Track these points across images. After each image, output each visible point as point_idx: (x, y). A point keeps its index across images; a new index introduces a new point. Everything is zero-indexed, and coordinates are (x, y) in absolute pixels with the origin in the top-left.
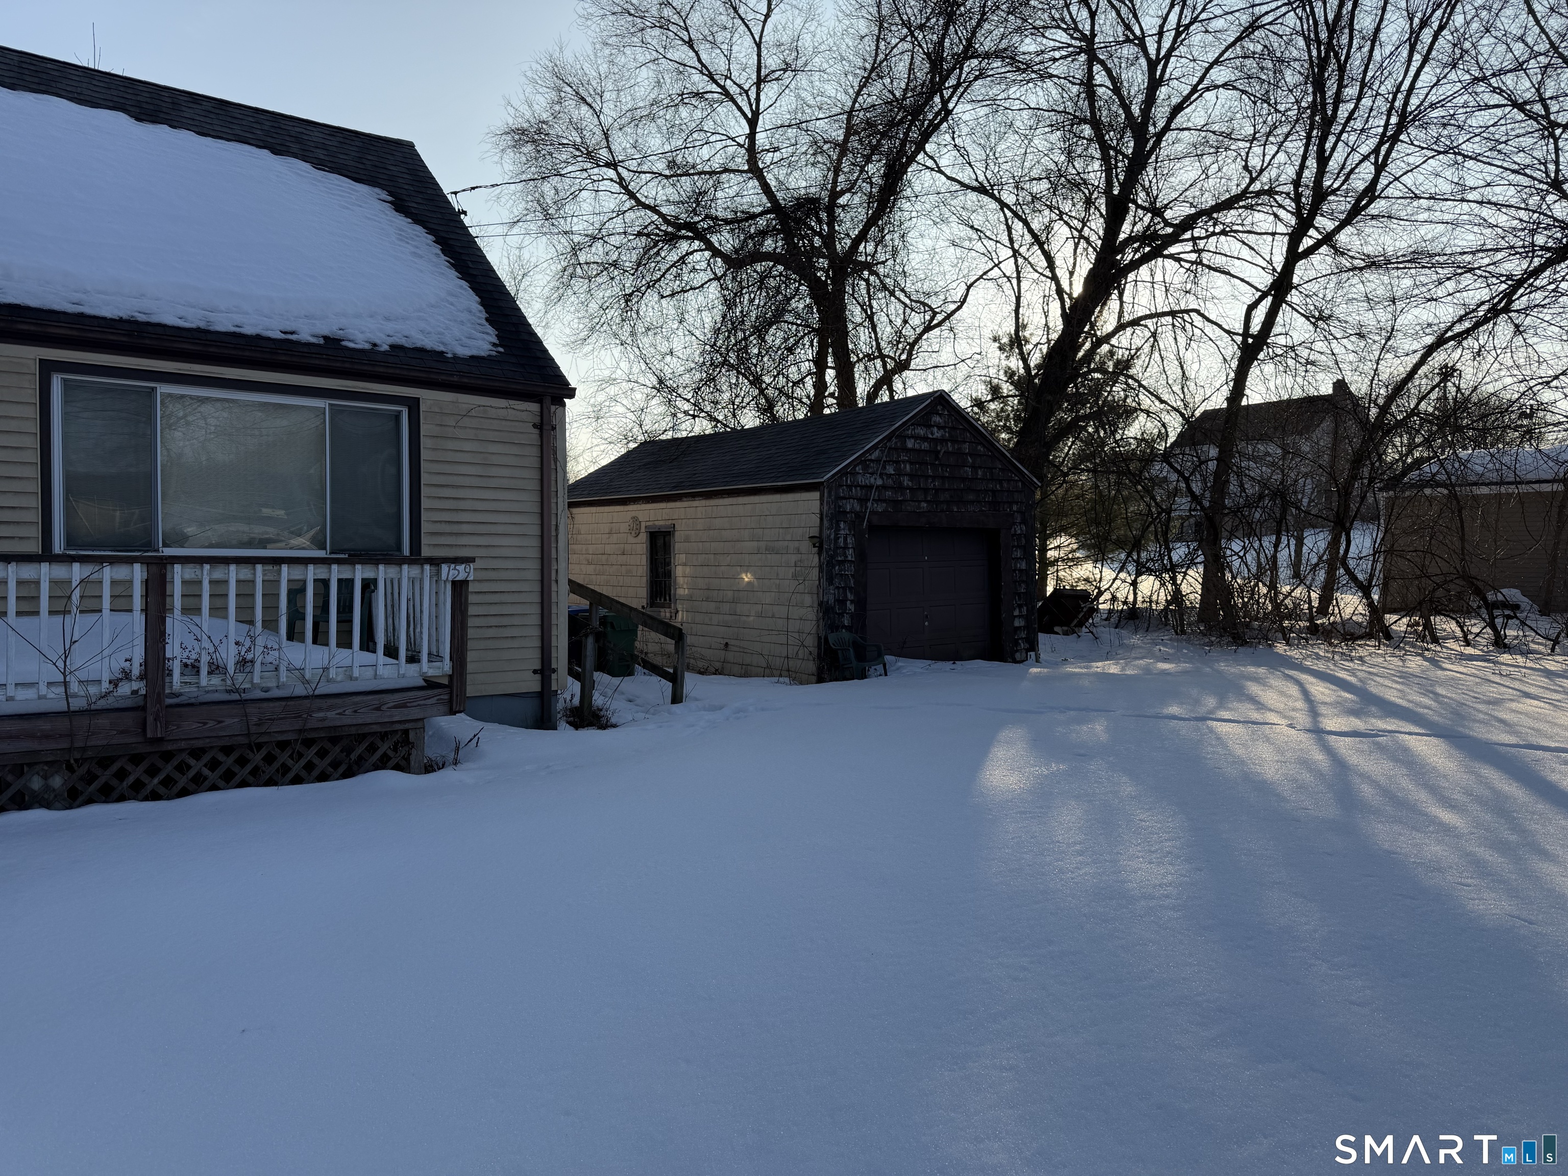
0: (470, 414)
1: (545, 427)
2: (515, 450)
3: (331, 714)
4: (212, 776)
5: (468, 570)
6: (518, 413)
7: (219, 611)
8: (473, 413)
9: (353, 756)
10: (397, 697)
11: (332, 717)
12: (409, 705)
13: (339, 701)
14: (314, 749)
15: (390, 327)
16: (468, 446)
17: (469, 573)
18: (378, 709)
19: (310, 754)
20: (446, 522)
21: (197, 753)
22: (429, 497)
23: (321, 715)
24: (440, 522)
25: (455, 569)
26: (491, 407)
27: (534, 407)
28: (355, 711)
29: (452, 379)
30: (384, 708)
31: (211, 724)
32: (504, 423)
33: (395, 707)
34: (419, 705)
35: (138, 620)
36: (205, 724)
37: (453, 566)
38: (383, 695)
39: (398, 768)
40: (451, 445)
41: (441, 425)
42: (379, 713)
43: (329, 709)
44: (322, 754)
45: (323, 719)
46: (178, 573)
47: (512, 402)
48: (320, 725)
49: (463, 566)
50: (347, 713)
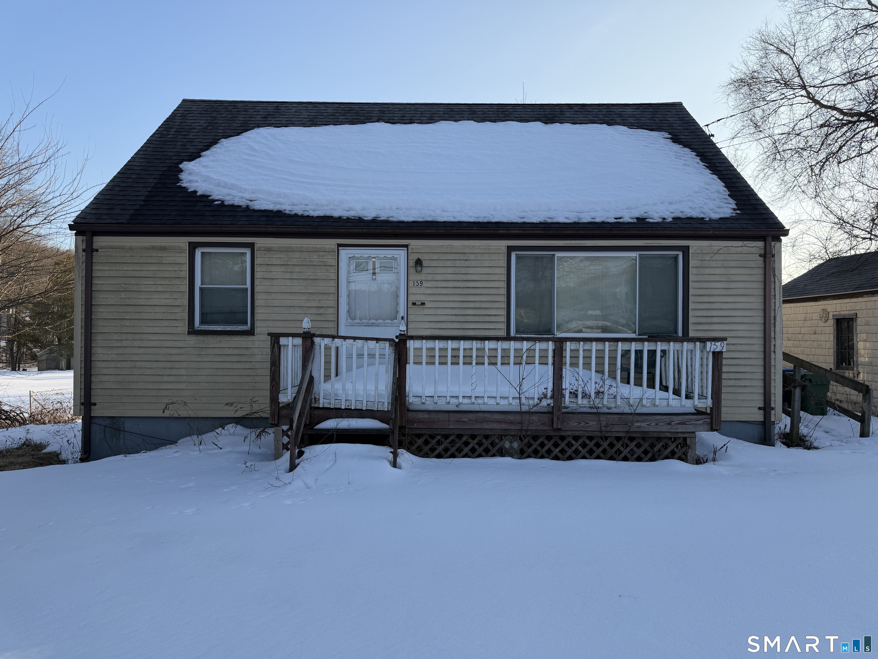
0: (719, 252)
1: (768, 256)
2: (748, 271)
3: (643, 425)
4: (584, 451)
5: (722, 345)
6: (750, 248)
7: (587, 366)
8: (721, 251)
9: (656, 449)
10: (680, 418)
11: (643, 426)
12: (686, 423)
13: (649, 417)
14: (634, 443)
15: (672, 208)
16: (717, 271)
17: (723, 347)
18: (669, 424)
19: (632, 445)
20: (704, 316)
21: (576, 438)
22: (694, 302)
23: (638, 424)
24: (700, 316)
25: (715, 345)
26: (732, 246)
27: (760, 244)
28: (657, 424)
29: (709, 233)
30: (673, 423)
31: (583, 424)
32: (740, 255)
33: (678, 424)
34: (692, 424)
35: (550, 368)
36: (580, 423)
37: (713, 343)
38: (672, 417)
39: (680, 459)
40: (707, 271)
41: (702, 260)
42: (670, 427)
43: (643, 422)
44: (638, 446)
45: (639, 427)
46: (569, 346)
47: (745, 242)
48: (638, 430)
49: (720, 343)
50: (652, 424)
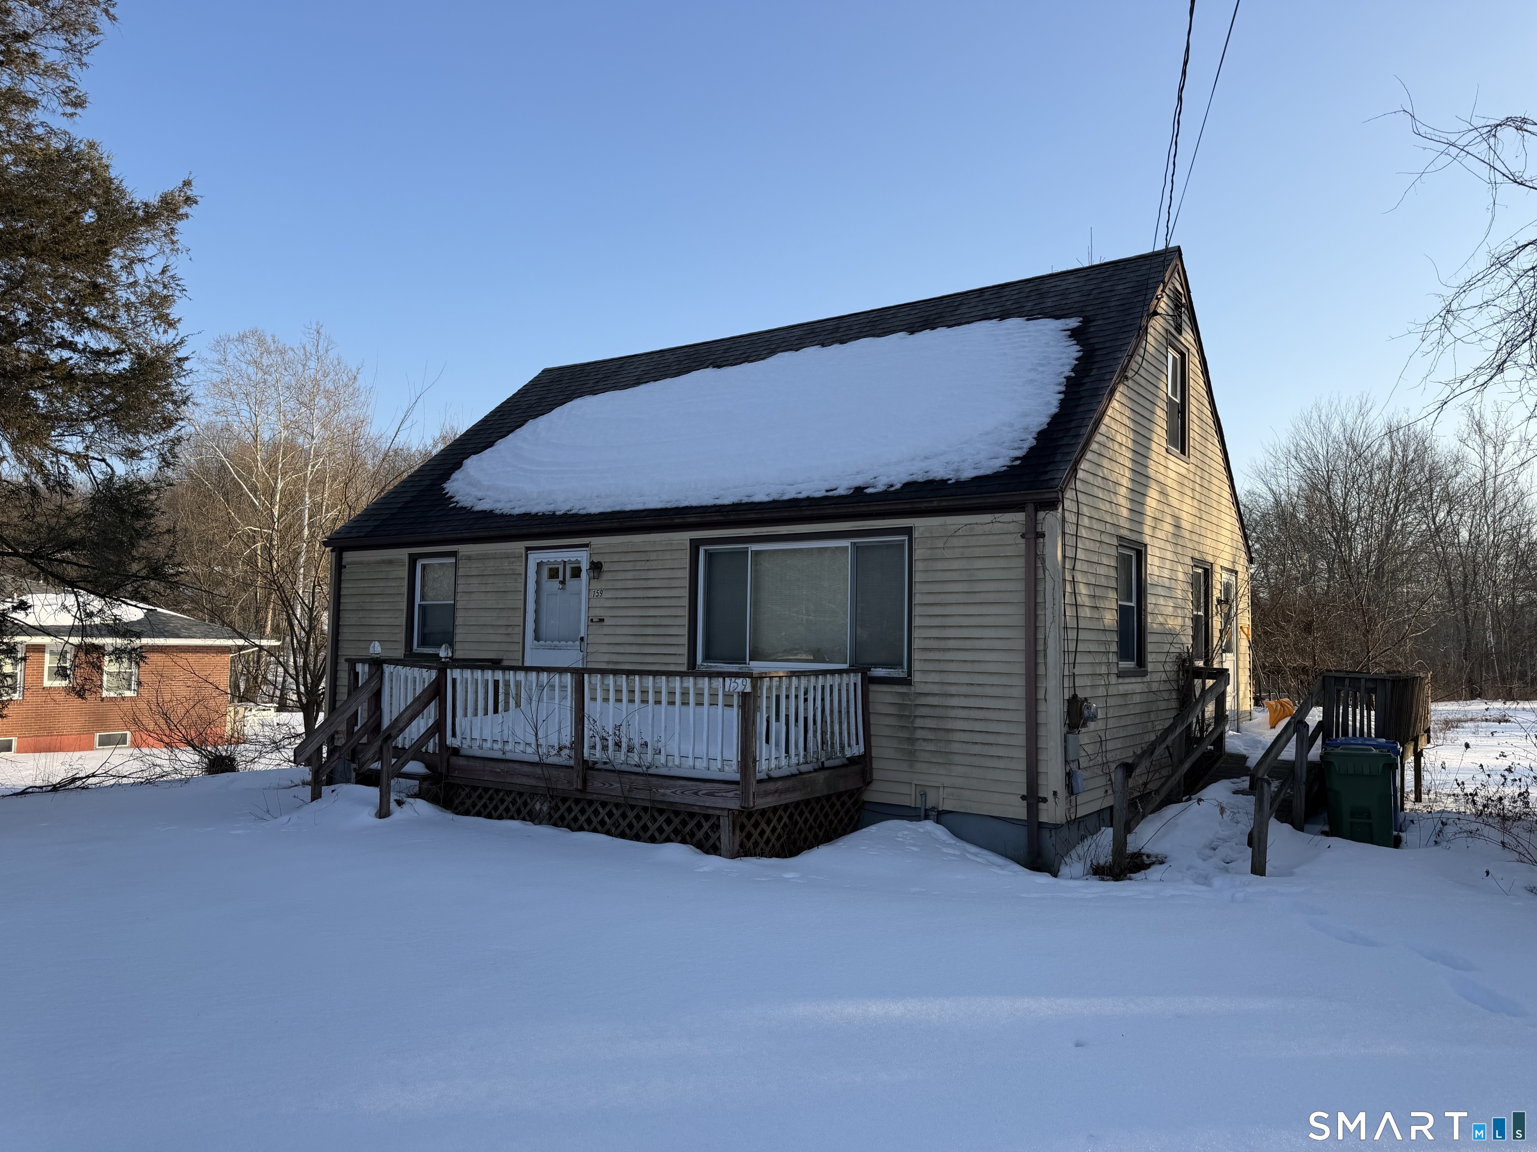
0: (957, 534)
1: (1033, 536)
2: (1002, 563)
3: (668, 792)
5: (744, 683)
6: (1006, 525)
8: (960, 533)
9: (688, 829)
10: (708, 785)
11: (669, 794)
12: (716, 794)
13: (672, 782)
14: (664, 818)
16: (955, 565)
17: (745, 686)
18: (696, 794)
19: (661, 819)
20: (934, 638)
23: (662, 791)
25: (735, 682)
26: (976, 524)
27: (1020, 517)
28: (682, 793)
30: (700, 793)
31: (607, 785)
32: (991, 537)
33: (707, 794)
34: (722, 796)
36: (604, 784)
37: (733, 679)
38: (699, 783)
40: (940, 565)
42: (696, 797)
43: (667, 788)
44: (669, 821)
45: (664, 795)
47: (997, 515)
48: (661, 798)
49: (741, 679)
50: (678, 793)
